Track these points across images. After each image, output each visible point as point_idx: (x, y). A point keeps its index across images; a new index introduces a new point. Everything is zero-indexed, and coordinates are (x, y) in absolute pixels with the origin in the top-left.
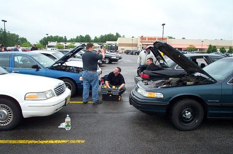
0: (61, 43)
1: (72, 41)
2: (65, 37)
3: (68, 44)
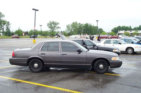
0: (127, 31)
1: (135, 29)
2: (130, 26)
3: (133, 32)
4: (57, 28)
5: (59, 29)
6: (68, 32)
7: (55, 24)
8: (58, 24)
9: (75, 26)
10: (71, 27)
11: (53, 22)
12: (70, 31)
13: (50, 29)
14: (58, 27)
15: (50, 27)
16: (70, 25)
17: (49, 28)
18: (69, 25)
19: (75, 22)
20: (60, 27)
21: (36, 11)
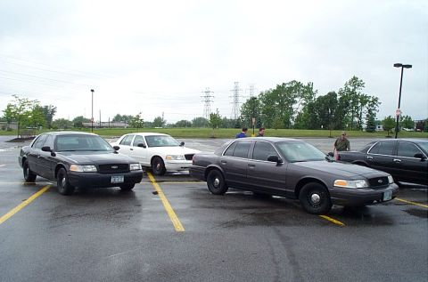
21: (404, 68)
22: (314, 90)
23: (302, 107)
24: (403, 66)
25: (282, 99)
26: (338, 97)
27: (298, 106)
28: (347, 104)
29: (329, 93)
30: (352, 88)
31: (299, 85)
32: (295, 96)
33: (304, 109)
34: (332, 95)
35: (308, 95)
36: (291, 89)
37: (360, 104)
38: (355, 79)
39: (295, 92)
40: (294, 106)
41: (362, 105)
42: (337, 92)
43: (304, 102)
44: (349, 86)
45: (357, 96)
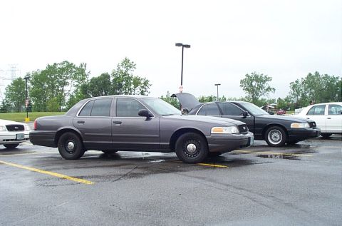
4: (267, 90)
5: (270, 93)
6: (295, 100)
7: (261, 80)
8: (268, 79)
9: (315, 84)
10: (302, 88)
11: (256, 76)
12: (299, 97)
13: (247, 94)
14: (269, 89)
15: (247, 89)
16: (300, 82)
17: (244, 92)
18: (297, 82)
19: (313, 74)
20: (274, 89)
21: (185, 48)
22: (86, 72)
23: (74, 88)
24: (184, 46)
25: (52, 80)
26: (112, 79)
27: (71, 88)
28: (120, 86)
29: (103, 75)
30: (124, 70)
31: (70, 66)
32: (67, 78)
33: (76, 91)
34: (106, 76)
35: (80, 77)
36: (63, 70)
37: (132, 86)
38: (126, 61)
39: (67, 74)
40: (66, 88)
41: (135, 87)
42: (110, 73)
43: (76, 83)
44: (121, 68)
45: (130, 78)
